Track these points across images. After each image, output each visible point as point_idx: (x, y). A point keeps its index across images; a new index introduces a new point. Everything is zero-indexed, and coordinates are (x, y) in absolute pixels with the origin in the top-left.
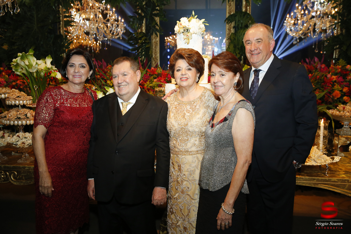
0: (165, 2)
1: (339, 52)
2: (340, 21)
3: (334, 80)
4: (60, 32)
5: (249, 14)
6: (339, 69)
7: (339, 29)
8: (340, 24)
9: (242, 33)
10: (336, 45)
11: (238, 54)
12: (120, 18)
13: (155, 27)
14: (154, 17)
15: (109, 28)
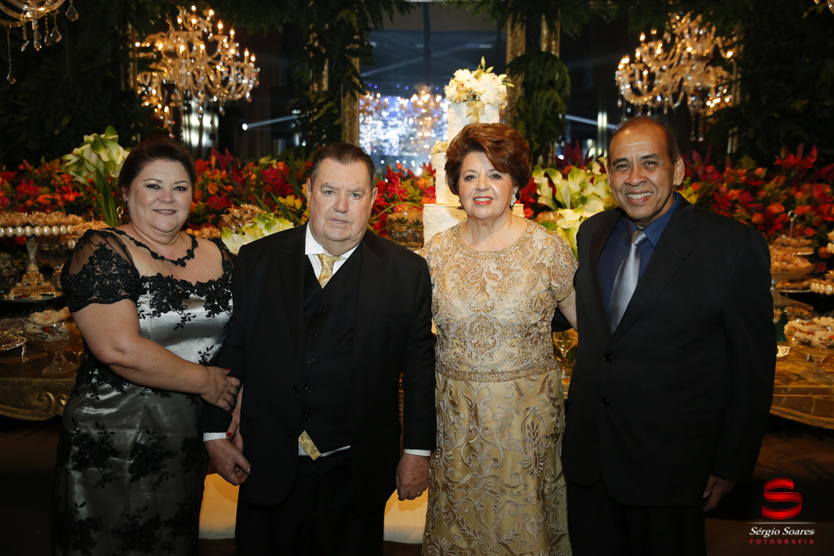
0: (371, 25)
1: (739, 141)
2: (739, 76)
3: (734, 198)
4: (127, 85)
5: (554, 57)
6: (742, 176)
7: (738, 94)
8: (739, 83)
9: (542, 98)
10: (732, 127)
11: (535, 143)
12: (247, 54)
13: (350, 79)
14: (349, 57)
15: (219, 75)
